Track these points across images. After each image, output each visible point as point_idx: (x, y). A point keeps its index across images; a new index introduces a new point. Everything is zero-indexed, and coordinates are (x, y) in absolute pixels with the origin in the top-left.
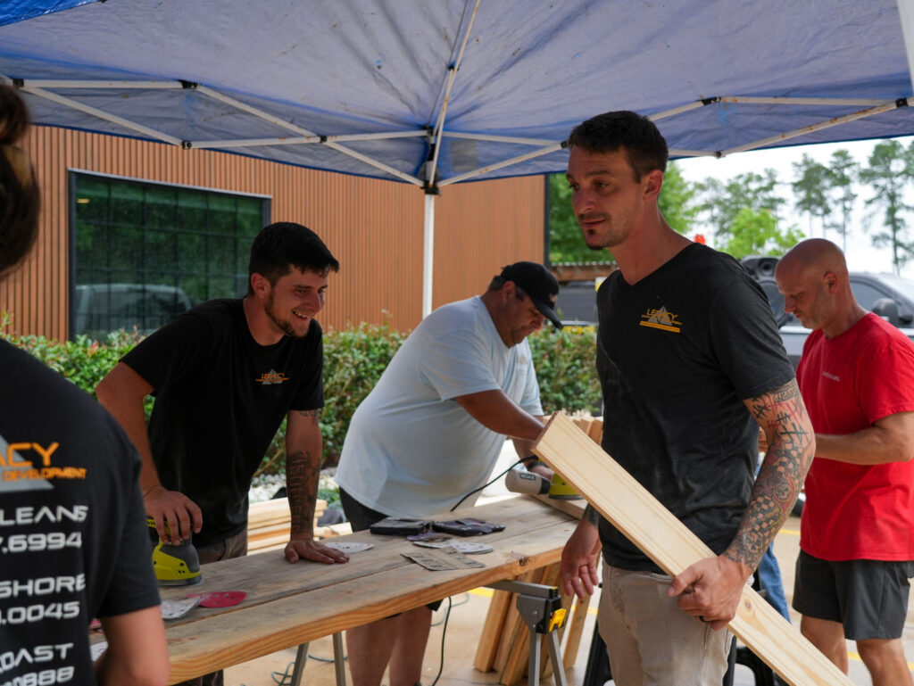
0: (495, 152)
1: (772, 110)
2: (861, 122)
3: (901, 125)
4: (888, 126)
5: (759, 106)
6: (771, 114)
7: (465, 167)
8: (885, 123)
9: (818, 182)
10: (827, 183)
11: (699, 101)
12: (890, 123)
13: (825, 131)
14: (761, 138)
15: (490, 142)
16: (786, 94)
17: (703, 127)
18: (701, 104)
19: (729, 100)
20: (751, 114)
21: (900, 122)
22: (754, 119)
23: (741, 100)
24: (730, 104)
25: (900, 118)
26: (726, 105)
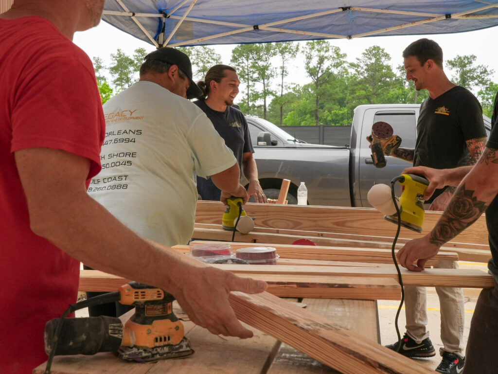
0: (206, 29)
1: (378, 16)
2: (425, 25)
3: (445, 28)
4: (438, 28)
5: (371, 13)
6: (377, 18)
7: (185, 37)
8: (437, 27)
9: (126, 68)
10: (131, 68)
11: (339, 8)
12: (439, 26)
13: (406, 29)
14: (371, 30)
15: (202, 23)
16: (388, 8)
17: (338, 23)
18: (341, 10)
19: (356, 9)
20: (366, 18)
21: (445, 26)
22: (367, 20)
23: (363, 10)
24: (356, 11)
25: (444, 24)
26: (354, 12)
